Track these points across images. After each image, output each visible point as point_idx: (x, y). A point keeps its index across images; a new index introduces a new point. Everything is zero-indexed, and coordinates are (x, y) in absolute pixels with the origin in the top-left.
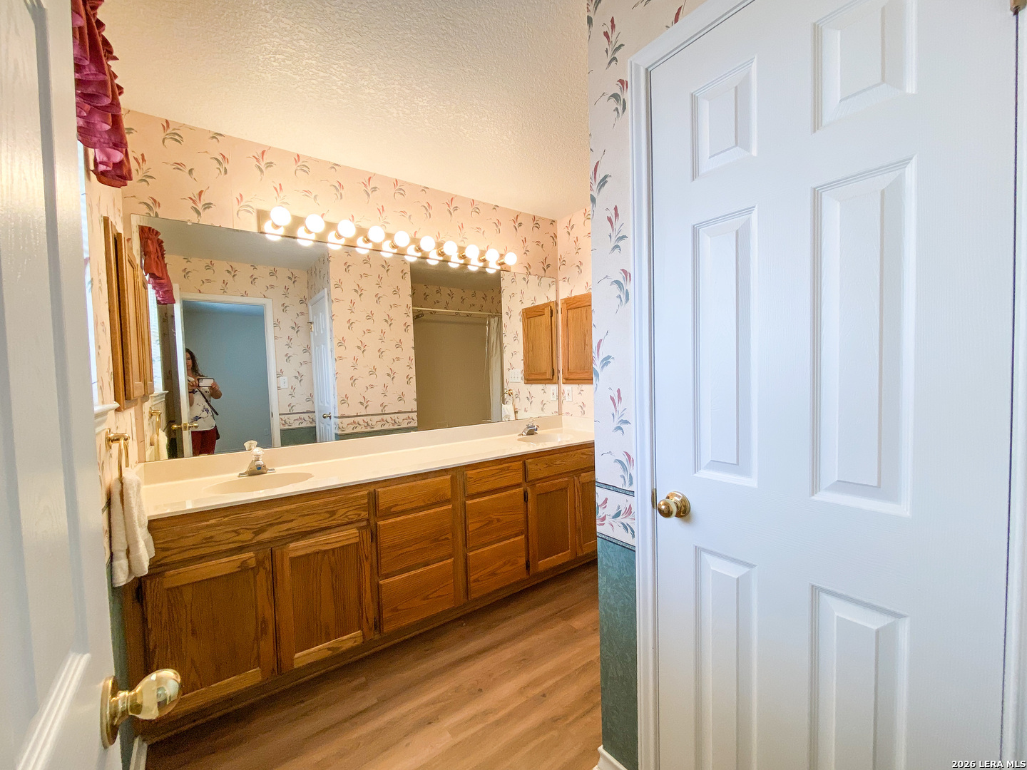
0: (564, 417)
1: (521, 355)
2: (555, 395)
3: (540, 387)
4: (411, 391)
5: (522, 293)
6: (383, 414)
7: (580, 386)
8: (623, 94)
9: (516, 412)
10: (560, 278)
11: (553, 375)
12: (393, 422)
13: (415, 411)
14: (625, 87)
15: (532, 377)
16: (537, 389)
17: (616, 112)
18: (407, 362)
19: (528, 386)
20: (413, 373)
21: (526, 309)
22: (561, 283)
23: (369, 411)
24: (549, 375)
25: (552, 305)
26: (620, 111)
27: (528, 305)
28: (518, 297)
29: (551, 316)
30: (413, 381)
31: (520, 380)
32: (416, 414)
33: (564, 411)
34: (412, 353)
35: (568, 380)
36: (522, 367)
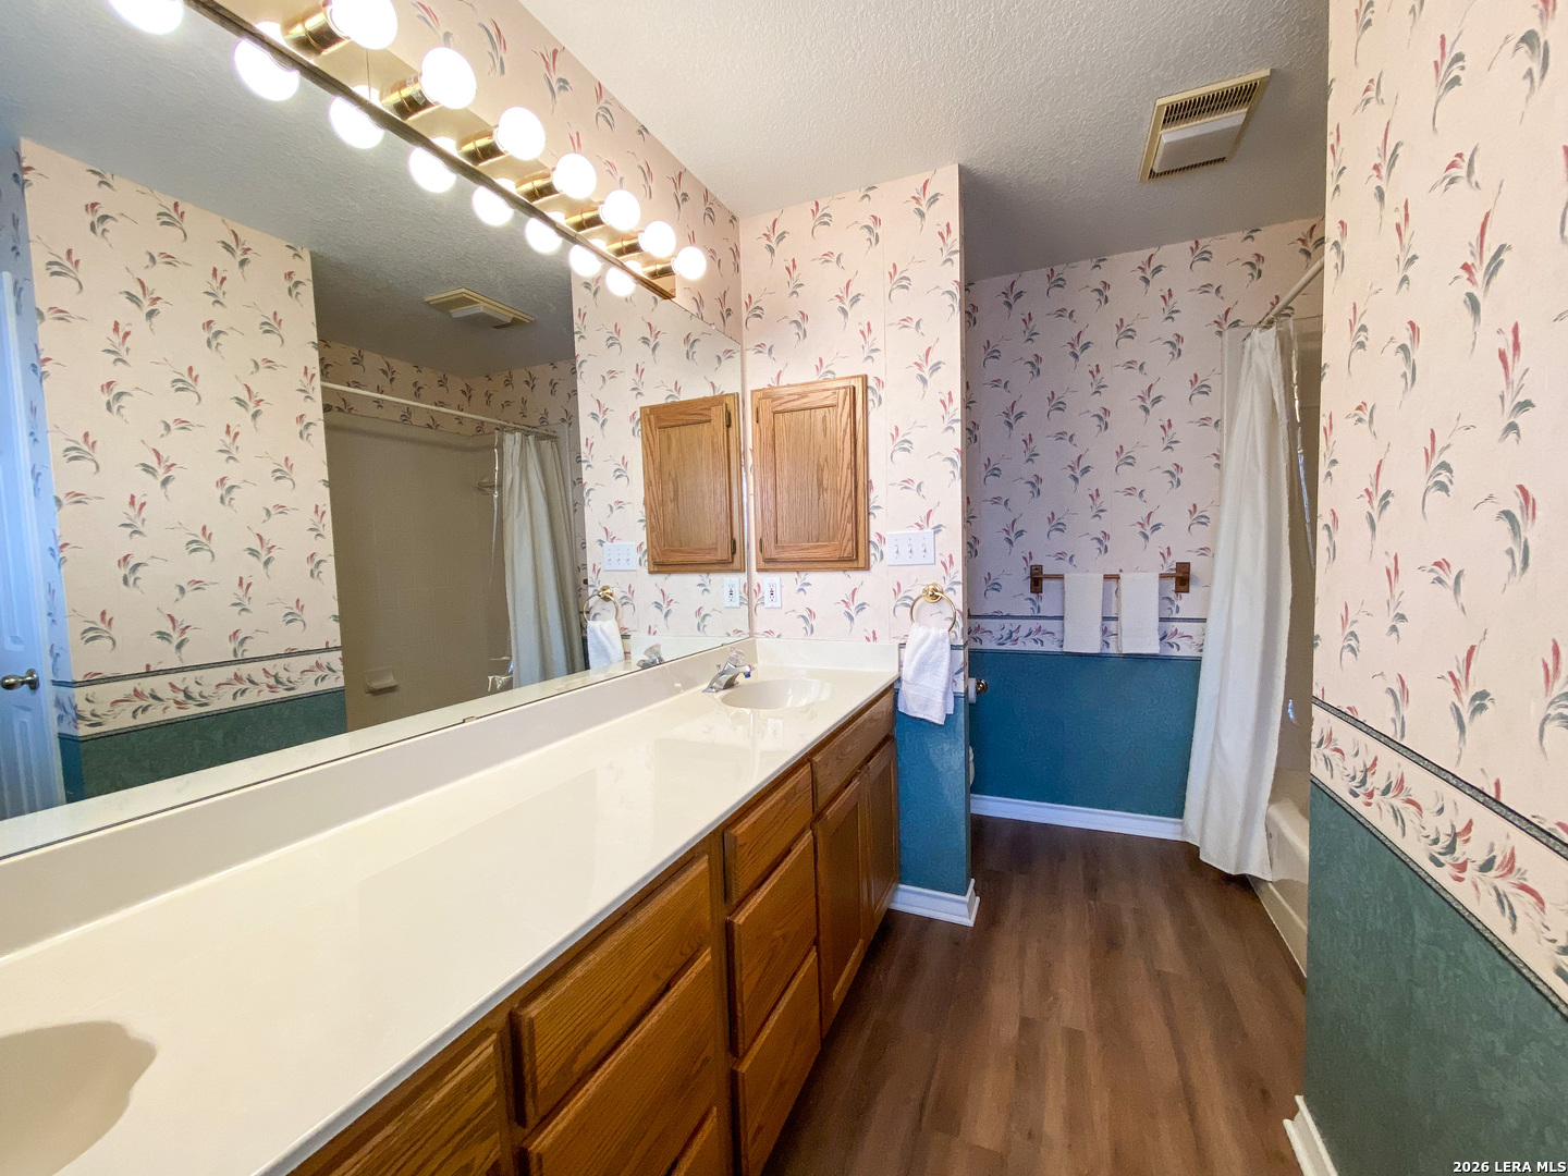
0: (761, 641)
1: (636, 510)
2: (736, 595)
3: (692, 580)
4: (324, 597)
5: (639, 371)
6: (245, 661)
7: (803, 574)
8: (1544, 28)
9: (625, 637)
10: (749, 343)
11: (734, 552)
12: (272, 681)
13: (336, 648)
14: (1550, 8)
15: (669, 555)
16: (683, 585)
17: (1528, 81)
18: (309, 518)
19: (660, 578)
20: (326, 548)
21: (653, 409)
22: (750, 355)
23: (191, 656)
24: (722, 553)
25: (730, 401)
26: (1537, 74)
27: (659, 399)
28: (628, 379)
29: (729, 426)
30: (329, 570)
31: (634, 564)
32: (339, 654)
33: (759, 628)
34: (323, 497)
35: (770, 564)
36: (641, 535)
